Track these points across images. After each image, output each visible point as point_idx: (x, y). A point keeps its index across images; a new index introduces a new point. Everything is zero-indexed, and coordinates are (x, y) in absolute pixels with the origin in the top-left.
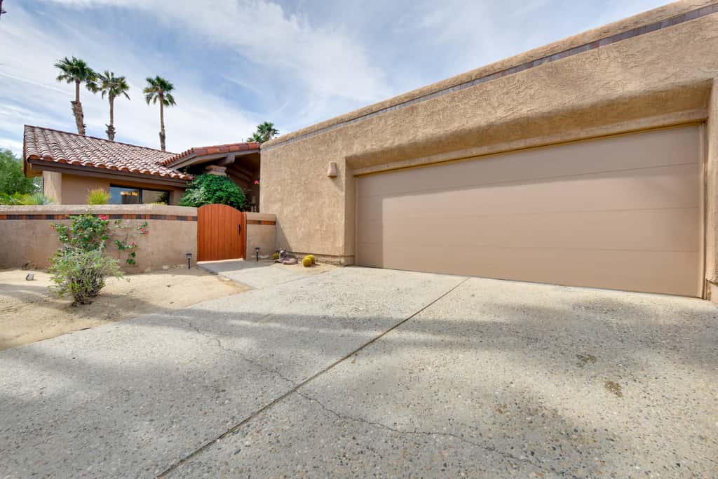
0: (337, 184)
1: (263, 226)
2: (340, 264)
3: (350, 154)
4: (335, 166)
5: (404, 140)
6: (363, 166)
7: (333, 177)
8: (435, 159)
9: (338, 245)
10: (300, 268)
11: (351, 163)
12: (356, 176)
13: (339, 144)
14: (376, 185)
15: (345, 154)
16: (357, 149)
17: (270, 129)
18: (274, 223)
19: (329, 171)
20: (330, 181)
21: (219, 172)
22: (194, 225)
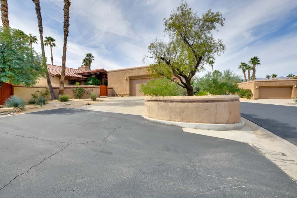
0: (127, 81)
1: (110, 89)
2: (128, 96)
3: (129, 76)
4: (127, 78)
5: (139, 75)
6: (132, 78)
7: (126, 80)
8: (144, 78)
9: (128, 92)
10: (121, 97)
11: (130, 77)
12: (130, 80)
13: (127, 74)
14: (134, 81)
15: (128, 76)
16: (131, 75)
17: (91, 56)
18: (112, 89)
19: (125, 79)
20: (126, 81)
21: (94, 76)
22: (99, 89)
